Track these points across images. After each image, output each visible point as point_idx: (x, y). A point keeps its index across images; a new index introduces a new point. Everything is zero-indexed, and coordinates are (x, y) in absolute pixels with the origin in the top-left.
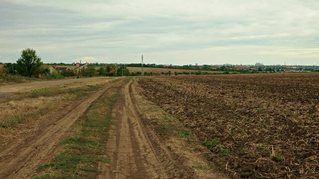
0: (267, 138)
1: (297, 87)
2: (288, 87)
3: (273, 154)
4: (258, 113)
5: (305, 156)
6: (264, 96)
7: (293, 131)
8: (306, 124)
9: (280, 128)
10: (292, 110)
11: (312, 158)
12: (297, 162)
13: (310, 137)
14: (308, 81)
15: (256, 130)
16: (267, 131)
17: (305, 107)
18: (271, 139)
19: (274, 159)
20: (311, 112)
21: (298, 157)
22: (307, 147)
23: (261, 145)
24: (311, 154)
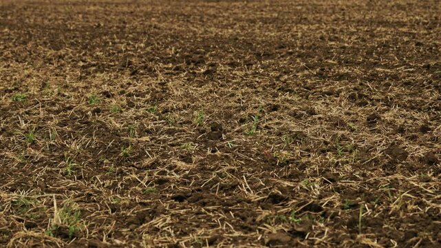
0: (40, 173)
1: (121, 32)
2: (96, 32)
3: (57, 217)
4: (15, 105)
5: (141, 219)
6: (32, 57)
7: (108, 153)
8: (143, 131)
9: (75, 146)
10: (107, 94)
11: (158, 222)
12: (118, 235)
13: (153, 166)
14: (148, 15)
15: (10, 154)
16: (39, 155)
17: (141, 86)
18: (50, 177)
19: (60, 232)
20: (156, 99)
21: (123, 221)
22: (146, 195)
23: (23, 195)
24: (154, 213)
